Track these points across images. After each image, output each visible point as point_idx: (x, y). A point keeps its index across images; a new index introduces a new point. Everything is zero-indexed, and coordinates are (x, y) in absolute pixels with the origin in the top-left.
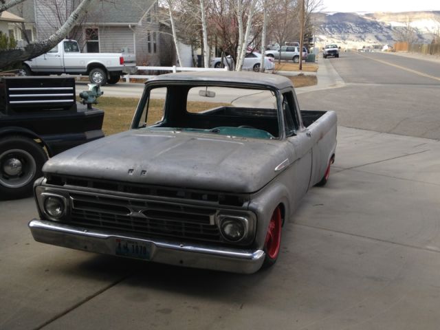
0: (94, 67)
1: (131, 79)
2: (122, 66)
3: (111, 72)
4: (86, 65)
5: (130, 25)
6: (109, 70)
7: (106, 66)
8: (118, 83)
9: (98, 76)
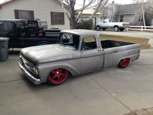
0: (116, 26)
1: (128, 30)
2: (123, 26)
3: (120, 28)
4: (113, 26)
5: (132, 14)
6: (119, 27)
7: (119, 26)
8: (123, 31)
9: (116, 29)
